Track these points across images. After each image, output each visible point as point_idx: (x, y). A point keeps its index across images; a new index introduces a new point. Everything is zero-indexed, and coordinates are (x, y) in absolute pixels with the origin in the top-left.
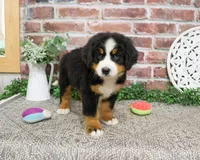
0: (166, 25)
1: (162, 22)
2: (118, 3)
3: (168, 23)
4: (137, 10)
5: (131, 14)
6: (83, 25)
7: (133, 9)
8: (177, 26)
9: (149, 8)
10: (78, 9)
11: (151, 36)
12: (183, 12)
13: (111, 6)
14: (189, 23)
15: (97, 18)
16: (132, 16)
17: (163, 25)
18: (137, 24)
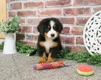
3: (85, 7)
5: (62, 3)
8: (92, 9)
17: (82, 9)
18: (65, 9)
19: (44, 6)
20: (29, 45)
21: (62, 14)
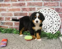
0: (32, 8)
1: (31, 7)
2: (16, 1)
3: (33, 7)
4: (22, 3)
5: (20, 5)
6: (6, 9)
7: (21, 3)
8: (36, 8)
9: (26, 3)
10: (5, 4)
11: (27, 12)
12: (38, 3)
13: (14, 3)
14: (41, 7)
15: (10, 7)
16: (21, 5)
17: (31, 8)
18: (22, 8)
19: (11, 6)
20: (3, 28)
21: (21, 11)
